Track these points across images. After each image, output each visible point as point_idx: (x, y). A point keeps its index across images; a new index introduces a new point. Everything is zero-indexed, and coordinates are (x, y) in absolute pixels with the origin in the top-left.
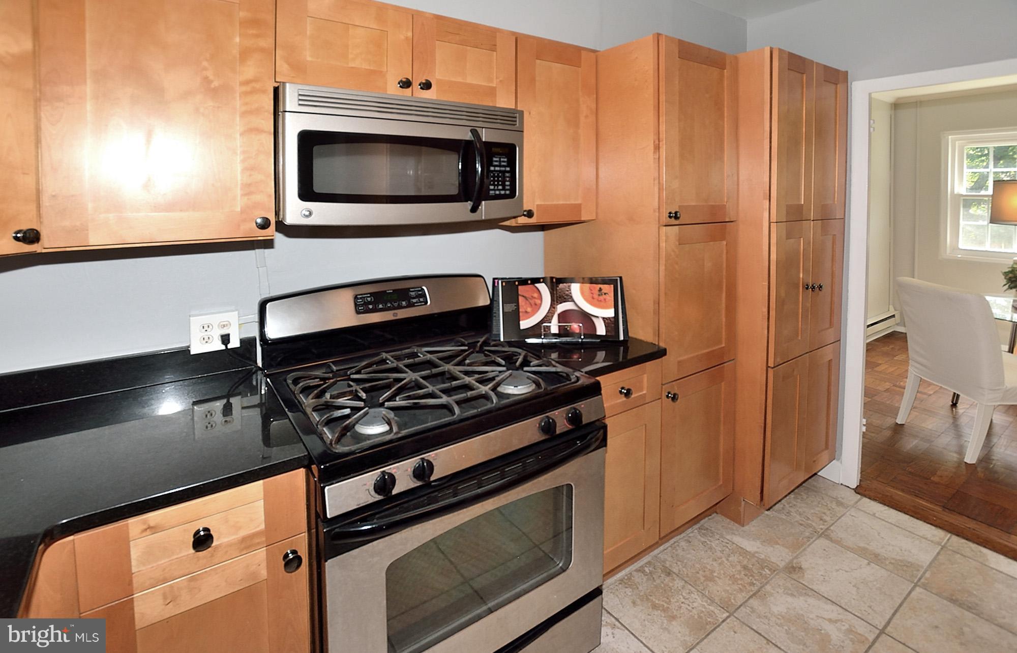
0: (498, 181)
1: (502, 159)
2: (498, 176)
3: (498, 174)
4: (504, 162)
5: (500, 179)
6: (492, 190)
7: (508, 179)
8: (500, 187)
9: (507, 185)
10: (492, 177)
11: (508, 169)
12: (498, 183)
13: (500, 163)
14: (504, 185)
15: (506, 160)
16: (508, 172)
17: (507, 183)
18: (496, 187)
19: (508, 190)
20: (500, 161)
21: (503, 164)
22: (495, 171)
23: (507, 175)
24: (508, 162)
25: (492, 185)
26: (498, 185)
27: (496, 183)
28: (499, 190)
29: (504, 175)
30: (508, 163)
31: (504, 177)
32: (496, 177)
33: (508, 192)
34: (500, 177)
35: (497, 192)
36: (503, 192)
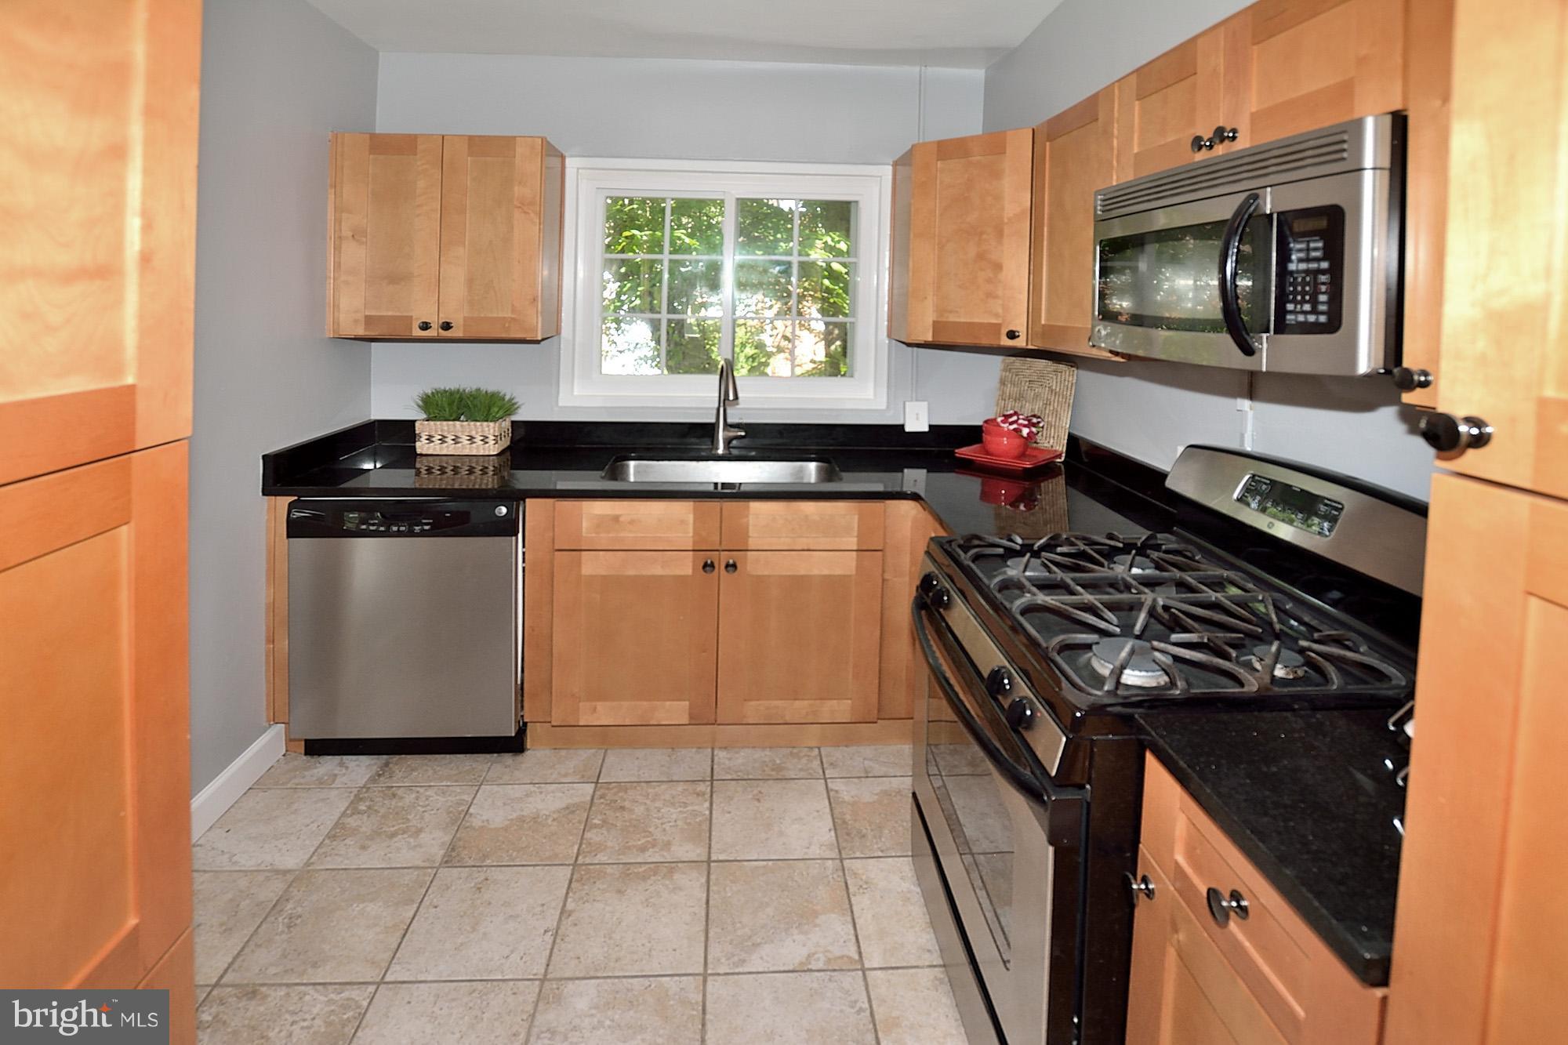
0: (1304, 293)
1: (1312, 245)
2: (1304, 283)
3: (1304, 278)
4: (1316, 249)
5: (1307, 288)
6: (1291, 312)
7: (1323, 288)
8: (1307, 307)
9: (1323, 303)
10: (1291, 284)
11: (1325, 265)
12: (1303, 298)
13: (1308, 254)
14: (1314, 302)
15: (1320, 244)
16: (1323, 272)
17: (1323, 298)
18: (1299, 307)
19: (1322, 313)
20: (1308, 250)
21: (1314, 254)
22: (1298, 272)
23: (1323, 278)
24: (1324, 248)
25: (1290, 302)
26: (1303, 301)
27: (1299, 298)
28: (1305, 313)
29: (1315, 279)
30: (1325, 253)
31: (1316, 284)
32: (1299, 284)
33: (1323, 319)
34: (1308, 284)
35: (1301, 318)
36: (1312, 318)
